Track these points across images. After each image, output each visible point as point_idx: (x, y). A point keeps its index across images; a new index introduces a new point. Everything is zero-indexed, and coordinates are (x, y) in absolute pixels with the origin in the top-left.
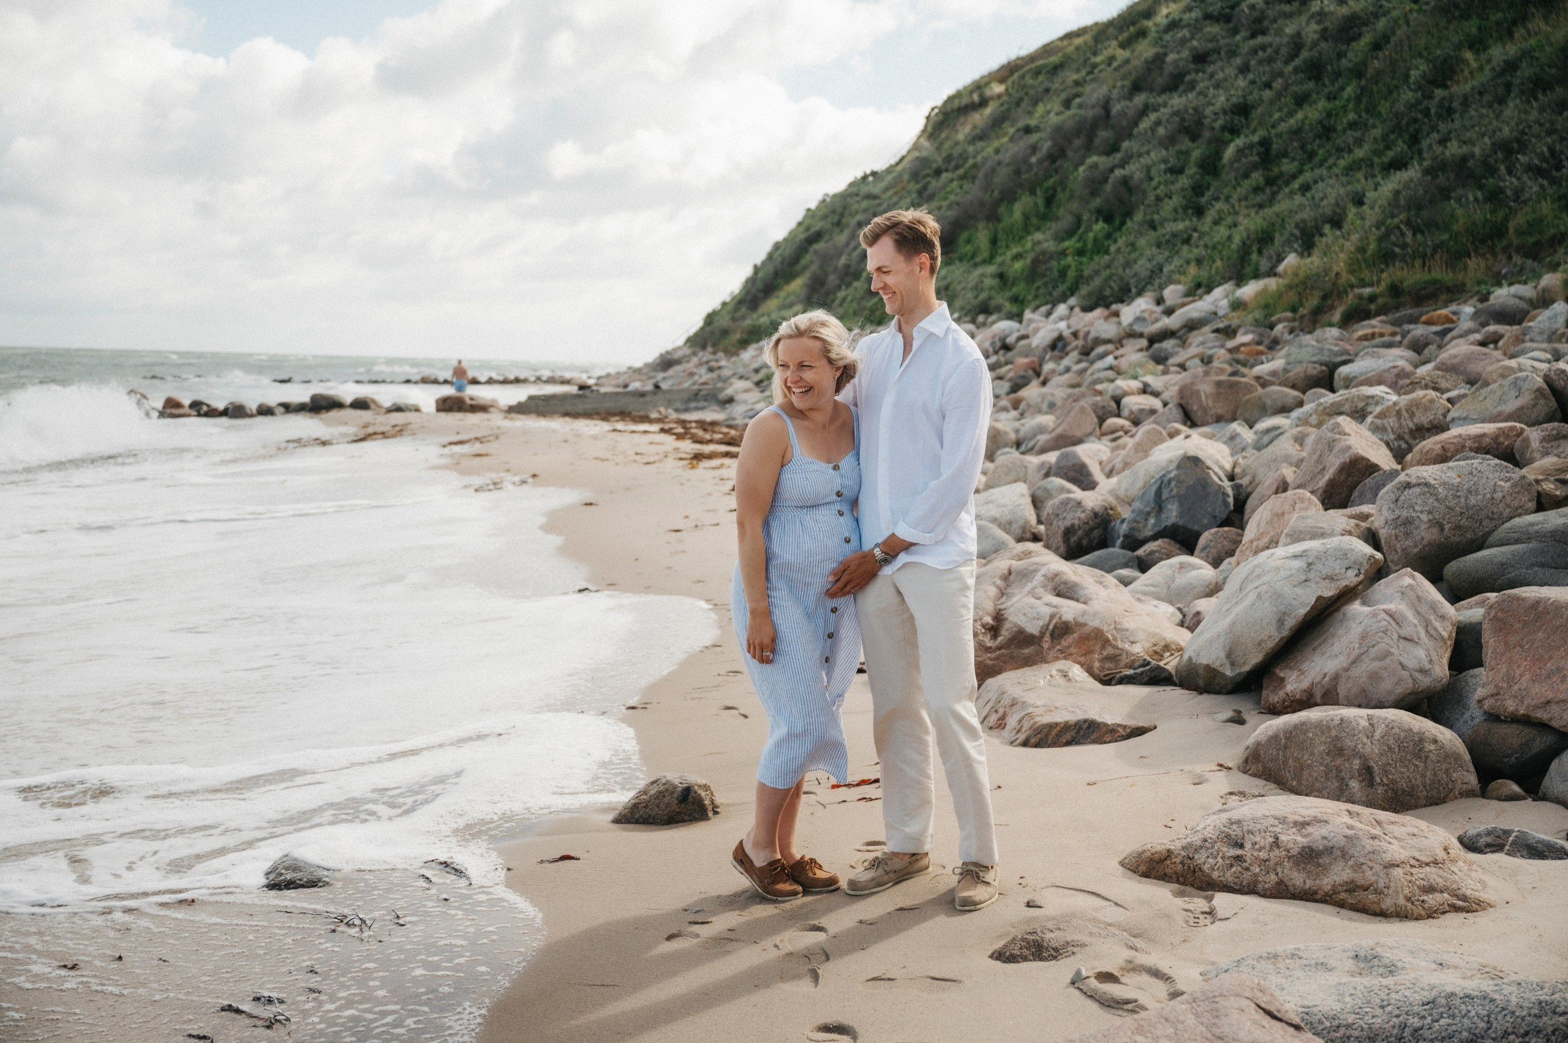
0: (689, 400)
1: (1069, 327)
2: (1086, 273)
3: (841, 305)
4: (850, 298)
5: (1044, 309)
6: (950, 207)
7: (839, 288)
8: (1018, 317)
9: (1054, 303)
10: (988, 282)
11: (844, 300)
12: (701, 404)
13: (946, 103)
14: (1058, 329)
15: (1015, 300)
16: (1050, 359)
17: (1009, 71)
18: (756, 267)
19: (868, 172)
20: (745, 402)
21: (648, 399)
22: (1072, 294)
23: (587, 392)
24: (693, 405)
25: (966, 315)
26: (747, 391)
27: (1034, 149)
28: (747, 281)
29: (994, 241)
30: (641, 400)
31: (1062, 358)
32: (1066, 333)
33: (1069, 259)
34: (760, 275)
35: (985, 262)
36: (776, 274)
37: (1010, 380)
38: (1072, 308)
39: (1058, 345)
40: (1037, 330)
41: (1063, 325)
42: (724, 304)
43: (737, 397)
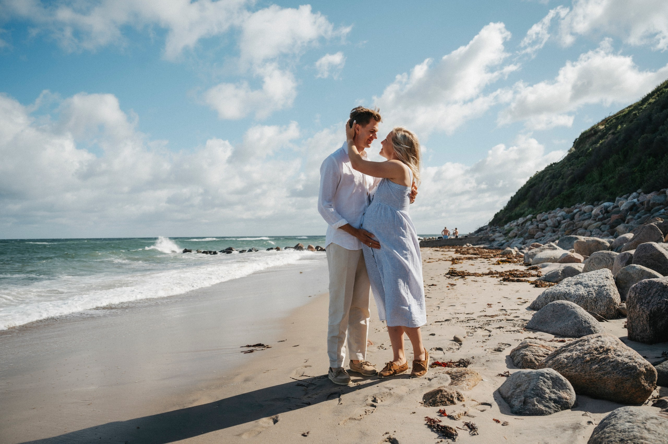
0: (479, 241)
1: (638, 200)
2: (645, 179)
3: (540, 206)
4: (543, 203)
5: (625, 196)
6: (582, 166)
7: (539, 200)
8: (613, 200)
9: (630, 193)
10: (598, 189)
11: (541, 204)
12: (483, 242)
13: (580, 136)
14: (633, 202)
15: (611, 194)
16: (629, 215)
17: (605, 121)
18: (512, 197)
19: (552, 163)
20: (499, 241)
21: (463, 241)
22: (639, 188)
23: (441, 239)
24: (480, 242)
25: (589, 202)
26: (500, 236)
27: (617, 139)
28: (509, 202)
29: (601, 175)
30: (460, 241)
31: (636, 213)
32: (637, 203)
33: (637, 174)
34: (513, 200)
35: (597, 182)
36: (519, 199)
37: (609, 224)
38: (639, 194)
39: (633, 208)
40: (622, 204)
41: (635, 200)
42: (501, 210)
43: (496, 239)
